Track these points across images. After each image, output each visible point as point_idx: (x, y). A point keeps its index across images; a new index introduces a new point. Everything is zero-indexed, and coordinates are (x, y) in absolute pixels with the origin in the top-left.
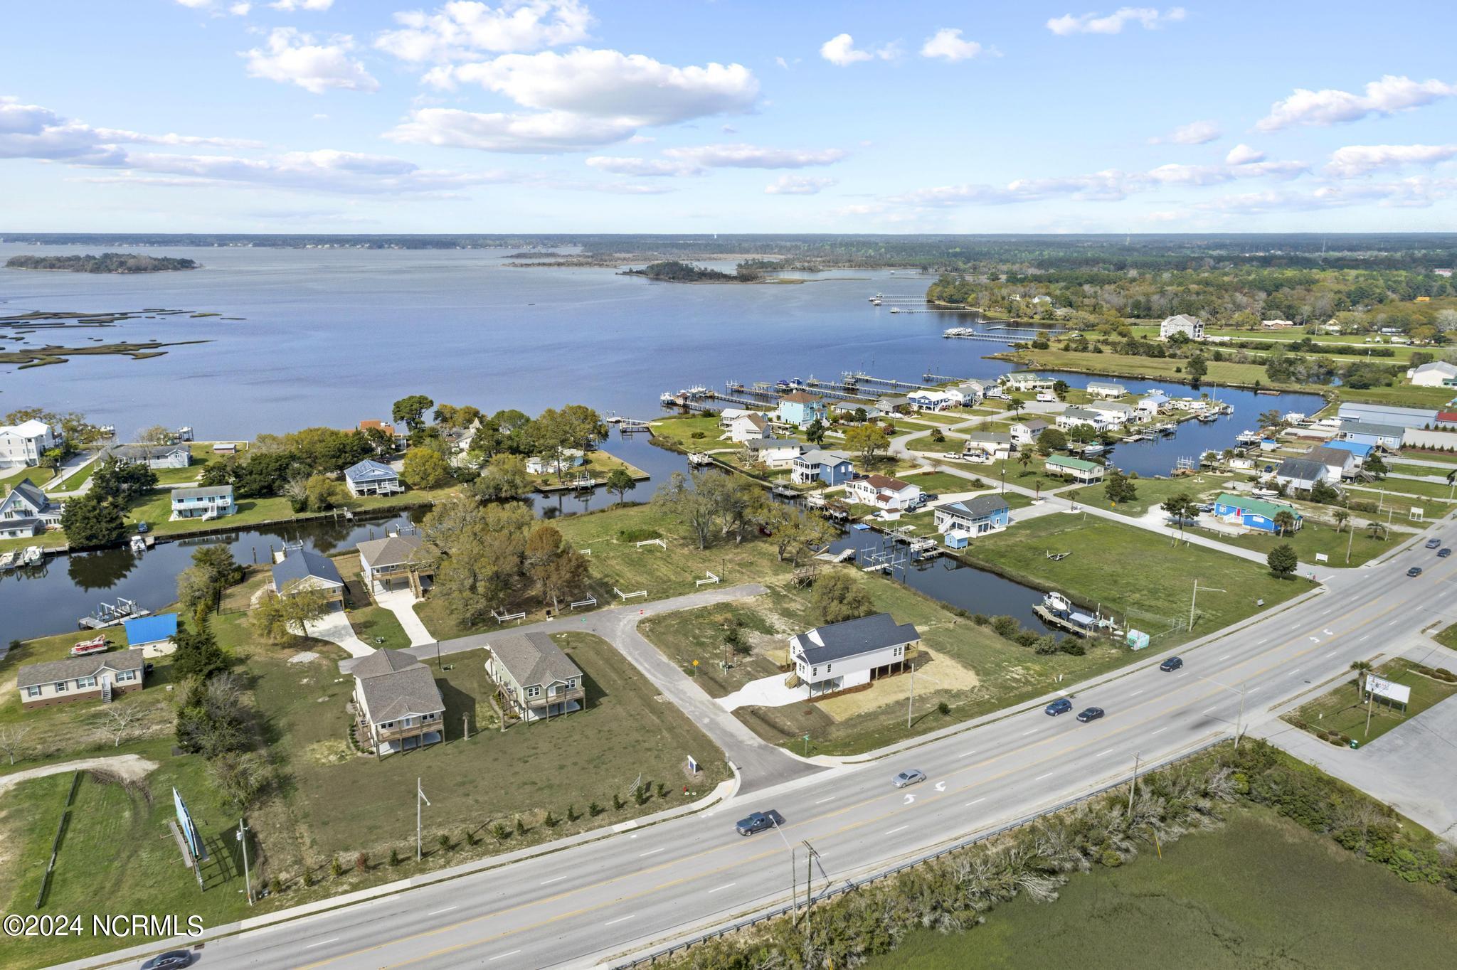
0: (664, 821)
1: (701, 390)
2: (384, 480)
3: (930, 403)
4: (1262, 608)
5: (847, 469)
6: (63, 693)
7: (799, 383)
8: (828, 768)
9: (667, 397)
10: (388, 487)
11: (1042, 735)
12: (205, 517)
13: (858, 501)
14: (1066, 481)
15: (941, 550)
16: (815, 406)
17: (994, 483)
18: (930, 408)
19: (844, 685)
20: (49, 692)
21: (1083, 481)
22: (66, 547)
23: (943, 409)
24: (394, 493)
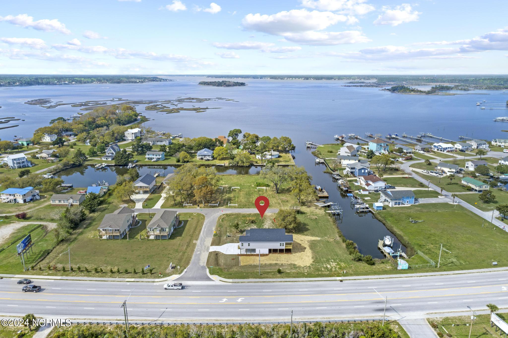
0: (142, 282)
1: (353, 135)
2: (206, 155)
3: (442, 148)
4: (495, 266)
5: (365, 171)
6: (60, 203)
7: (397, 135)
8: (213, 280)
9: (336, 136)
10: (208, 158)
11: (308, 293)
12: (152, 161)
13: (359, 184)
14: (468, 190)
15: (370, 209)
16: (382, 145)
17: (431, 185)
18: (441, 150)
19: (257, 252)
20: (57, 202)
21: (476, 190)
22: (114, 164)
23: (448, 152)
24: (208, 160)
